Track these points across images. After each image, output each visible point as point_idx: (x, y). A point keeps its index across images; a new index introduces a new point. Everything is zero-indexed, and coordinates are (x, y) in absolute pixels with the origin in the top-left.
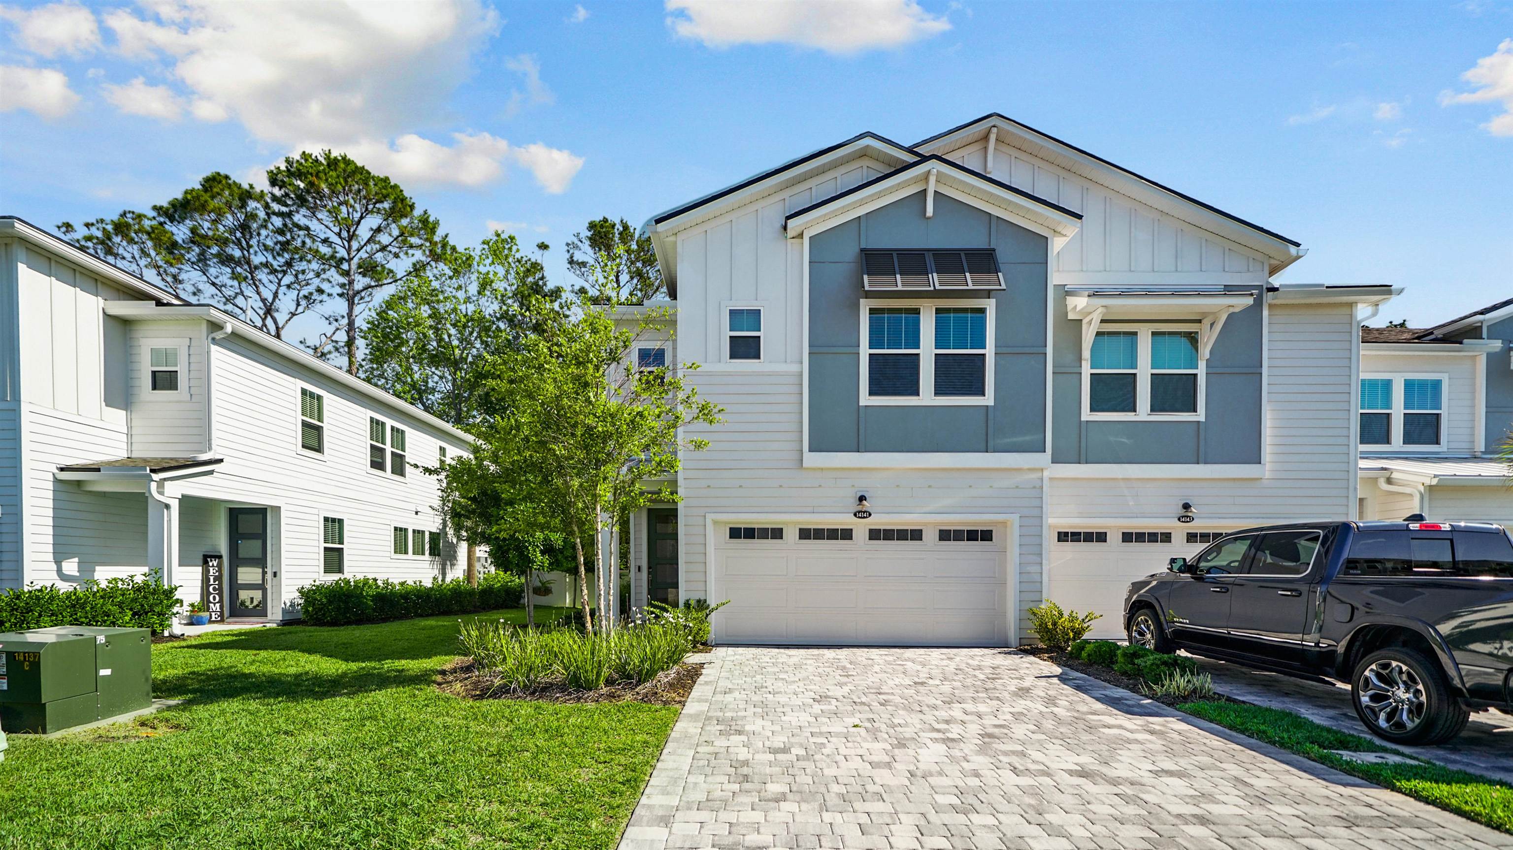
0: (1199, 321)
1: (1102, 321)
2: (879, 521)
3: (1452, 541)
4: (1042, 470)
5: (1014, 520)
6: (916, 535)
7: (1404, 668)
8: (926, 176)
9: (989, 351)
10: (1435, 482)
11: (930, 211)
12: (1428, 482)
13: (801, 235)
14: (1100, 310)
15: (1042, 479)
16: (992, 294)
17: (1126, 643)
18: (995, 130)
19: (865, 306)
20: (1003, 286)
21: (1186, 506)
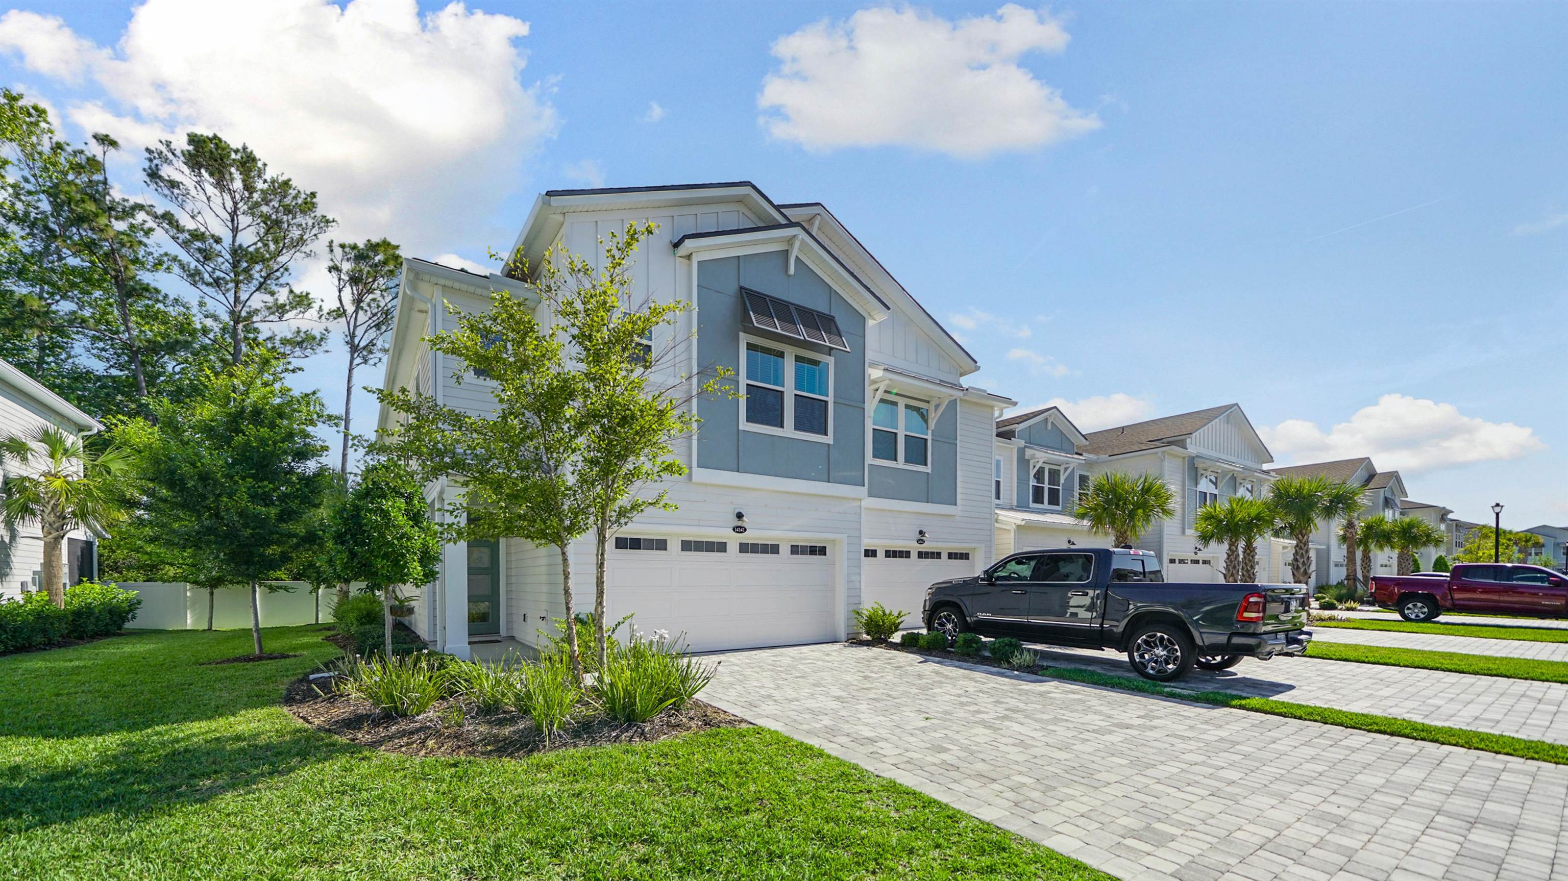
0: (928, 402)
1: (886, 392)
2: (750, 536)
3: (1143, 561)
4: (861, 500)
5: (843, 537)
6: (774, 549)
7: (1166, 637)
8: (791, 240)
9: (830, 399)
10: (1023, 523)
11: (792, 271)
12: (1019, 522)
13: (689, 257)
14: (887, 382)
15: (860, 507)
16: (833, 352)
17: (924, 632)
18: (819, 217)
19: (744, 339)
20: (848, 350)
21: (921, 532)
